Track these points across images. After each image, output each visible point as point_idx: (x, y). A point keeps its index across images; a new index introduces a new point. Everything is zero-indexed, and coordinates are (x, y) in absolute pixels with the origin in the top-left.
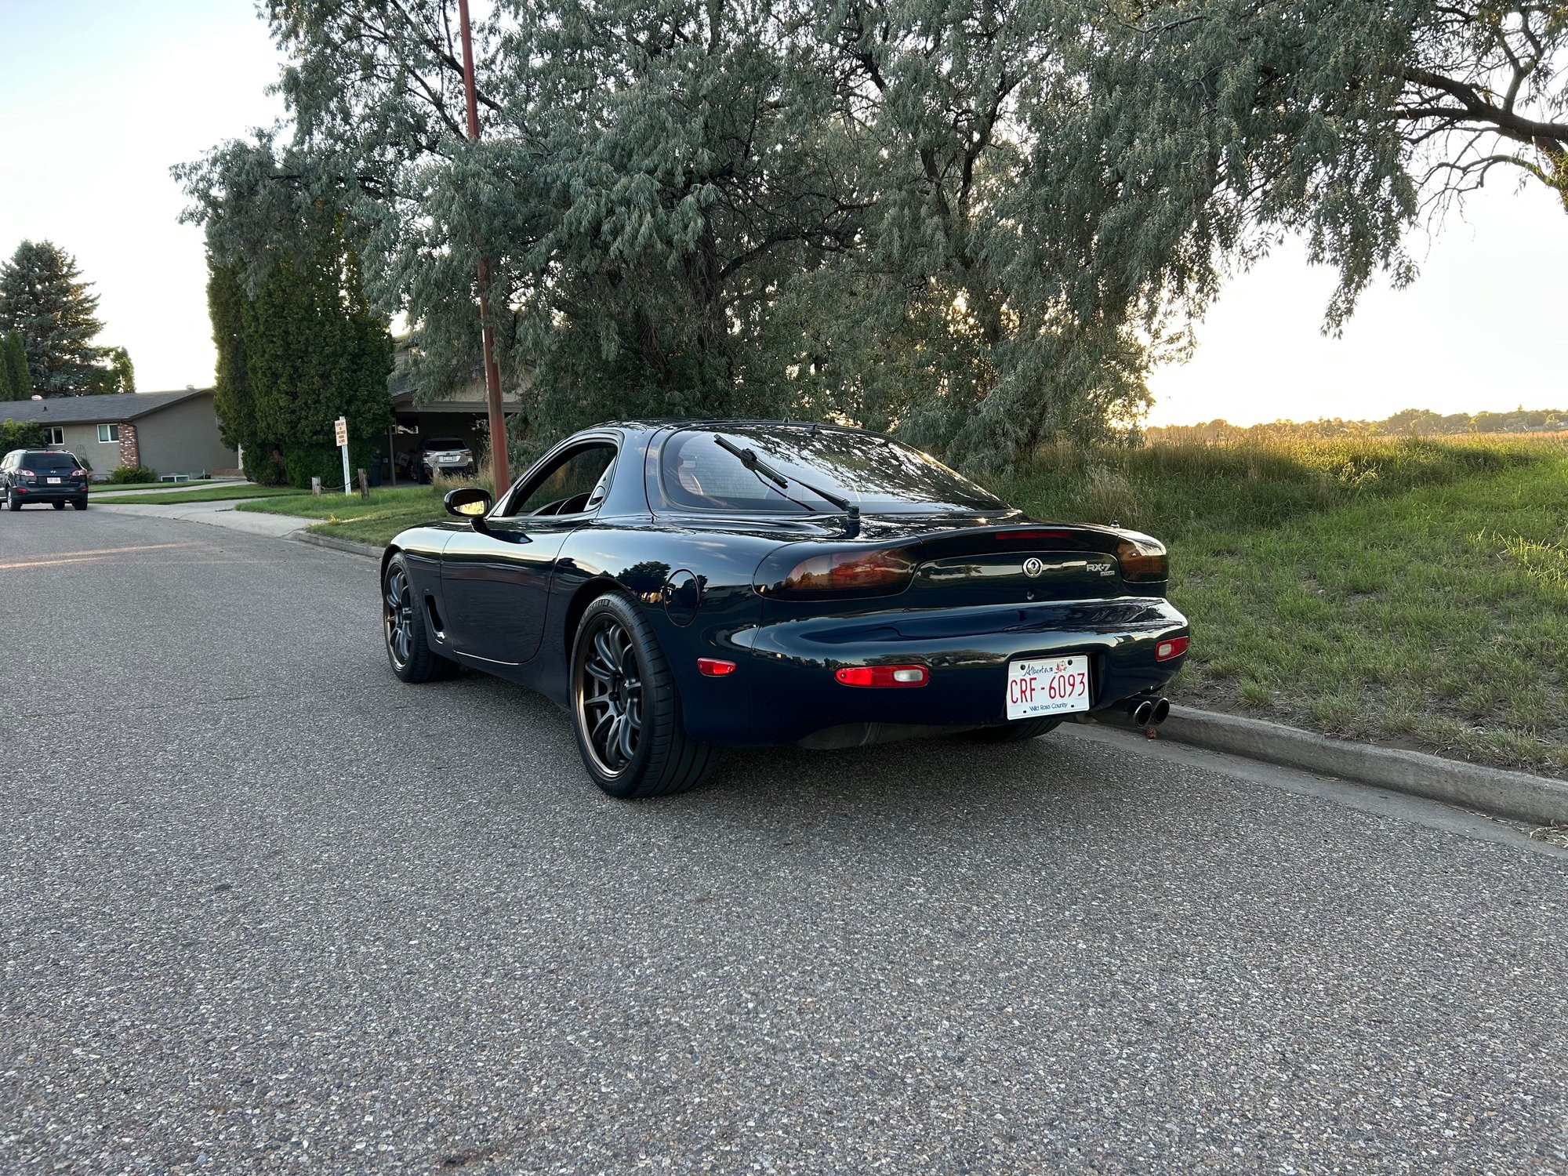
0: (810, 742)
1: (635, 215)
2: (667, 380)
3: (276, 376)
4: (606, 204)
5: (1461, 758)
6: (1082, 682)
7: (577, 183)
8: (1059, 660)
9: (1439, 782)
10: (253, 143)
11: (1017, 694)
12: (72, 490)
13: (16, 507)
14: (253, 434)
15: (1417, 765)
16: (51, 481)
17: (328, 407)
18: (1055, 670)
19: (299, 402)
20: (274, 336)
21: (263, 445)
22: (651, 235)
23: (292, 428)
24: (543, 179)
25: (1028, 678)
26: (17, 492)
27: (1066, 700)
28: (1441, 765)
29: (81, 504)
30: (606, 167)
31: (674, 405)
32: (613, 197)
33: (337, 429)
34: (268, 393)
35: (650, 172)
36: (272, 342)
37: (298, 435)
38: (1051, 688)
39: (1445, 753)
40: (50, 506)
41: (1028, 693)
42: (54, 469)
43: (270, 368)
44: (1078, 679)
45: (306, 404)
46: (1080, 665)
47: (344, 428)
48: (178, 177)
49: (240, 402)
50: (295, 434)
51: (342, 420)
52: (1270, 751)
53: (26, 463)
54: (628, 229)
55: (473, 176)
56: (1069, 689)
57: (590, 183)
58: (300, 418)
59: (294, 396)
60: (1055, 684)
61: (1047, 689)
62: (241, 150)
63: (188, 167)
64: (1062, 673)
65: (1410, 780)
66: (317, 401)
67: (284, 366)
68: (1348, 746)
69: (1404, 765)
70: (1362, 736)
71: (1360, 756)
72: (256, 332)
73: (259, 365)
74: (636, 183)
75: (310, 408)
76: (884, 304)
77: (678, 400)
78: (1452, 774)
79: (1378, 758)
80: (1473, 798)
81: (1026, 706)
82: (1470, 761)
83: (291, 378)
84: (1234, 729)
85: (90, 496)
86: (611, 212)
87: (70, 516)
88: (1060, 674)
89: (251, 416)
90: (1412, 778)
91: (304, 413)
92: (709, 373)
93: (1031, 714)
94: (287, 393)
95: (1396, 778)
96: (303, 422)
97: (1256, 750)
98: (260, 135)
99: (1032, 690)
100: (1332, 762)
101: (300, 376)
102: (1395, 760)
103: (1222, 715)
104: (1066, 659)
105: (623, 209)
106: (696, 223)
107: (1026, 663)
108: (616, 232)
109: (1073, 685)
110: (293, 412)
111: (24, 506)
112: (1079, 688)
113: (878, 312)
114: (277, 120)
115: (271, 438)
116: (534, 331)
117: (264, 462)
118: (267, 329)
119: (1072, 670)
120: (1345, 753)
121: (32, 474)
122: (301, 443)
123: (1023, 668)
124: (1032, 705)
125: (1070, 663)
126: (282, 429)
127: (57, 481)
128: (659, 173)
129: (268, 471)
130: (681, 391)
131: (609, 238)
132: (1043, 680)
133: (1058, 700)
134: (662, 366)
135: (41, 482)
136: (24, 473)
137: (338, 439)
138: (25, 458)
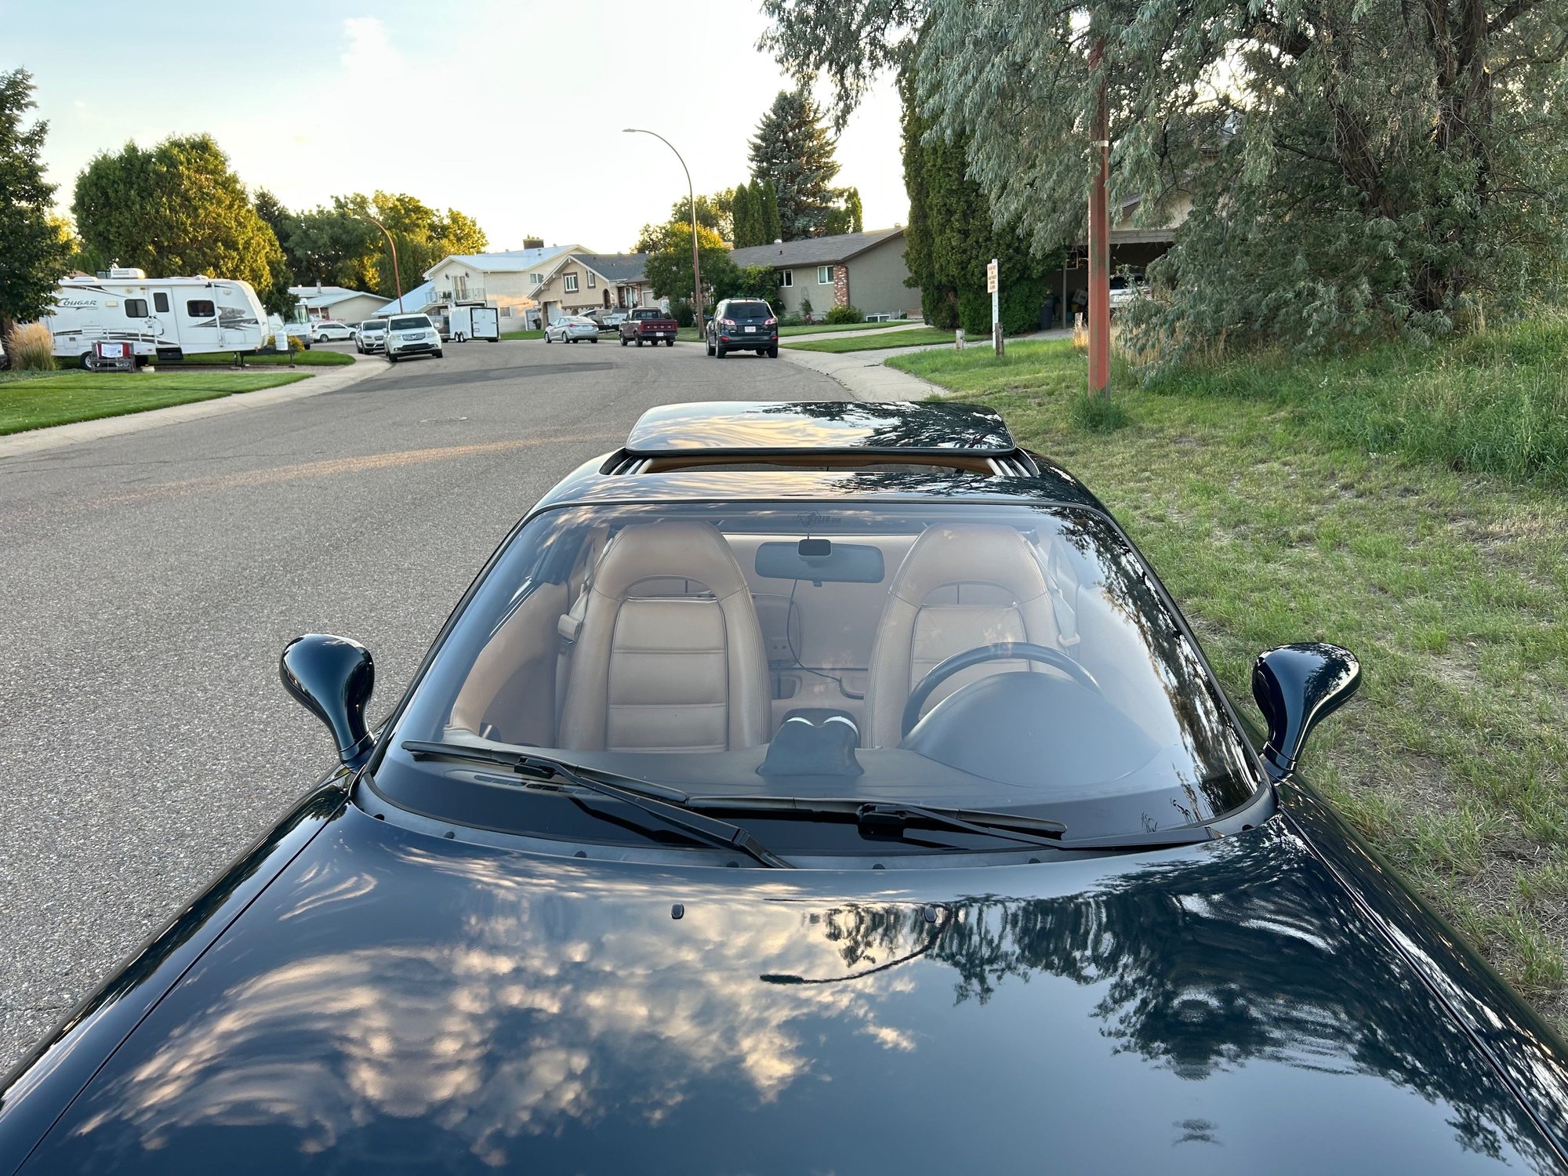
2: (1374, 203)
3: (950, 212)
12: (766, 338)
13: (722, 356)
14: (931, 275)
16: (748, 330)
17: (999, 244)
19: (971, 241)
20: (950, 169)
21: (939, 288)
23: (963, 269)
26: (722, 341)
29: (768, 349)
31: (1381, 238)
33: (989, 274)
34: (942, 232)
36: (949, 175)
37: (968, 277)
40: (754, 352)
42: (751, 317)
43: (945, 205)
45: (977, 242)
47: (995, 272)
49: (922, 241)
50: (965, 275)
51: (995, 262)
53: (731, 312)
58: (971, 258)
59: (966, 234)
66: (988, 239)
67: (958, 202)
72: (934, 165)
73: (935, 202)
75: (980, 247)
77: (1385, 230)
83: (964, 214)
85: (781, 341)
87: (767, 363)
89: (929, 255)
91: (974, 252)
94: (959, 231)
96: (973, 263)
101: (974, 211)
110: (965, 252)
111: (728, 353)
115: (944, 280)
117: (940, 305)
118: (945, 162)
121: (733, 323)
122: (970, 285)
126: (953, 270)
127: (752, 329)
129: (944, 314)
130: (1394, 215)
134: (1370, 181)
135: (739, 331)
136: (727, 322)
137: (990, 285)
138: (730, 307)
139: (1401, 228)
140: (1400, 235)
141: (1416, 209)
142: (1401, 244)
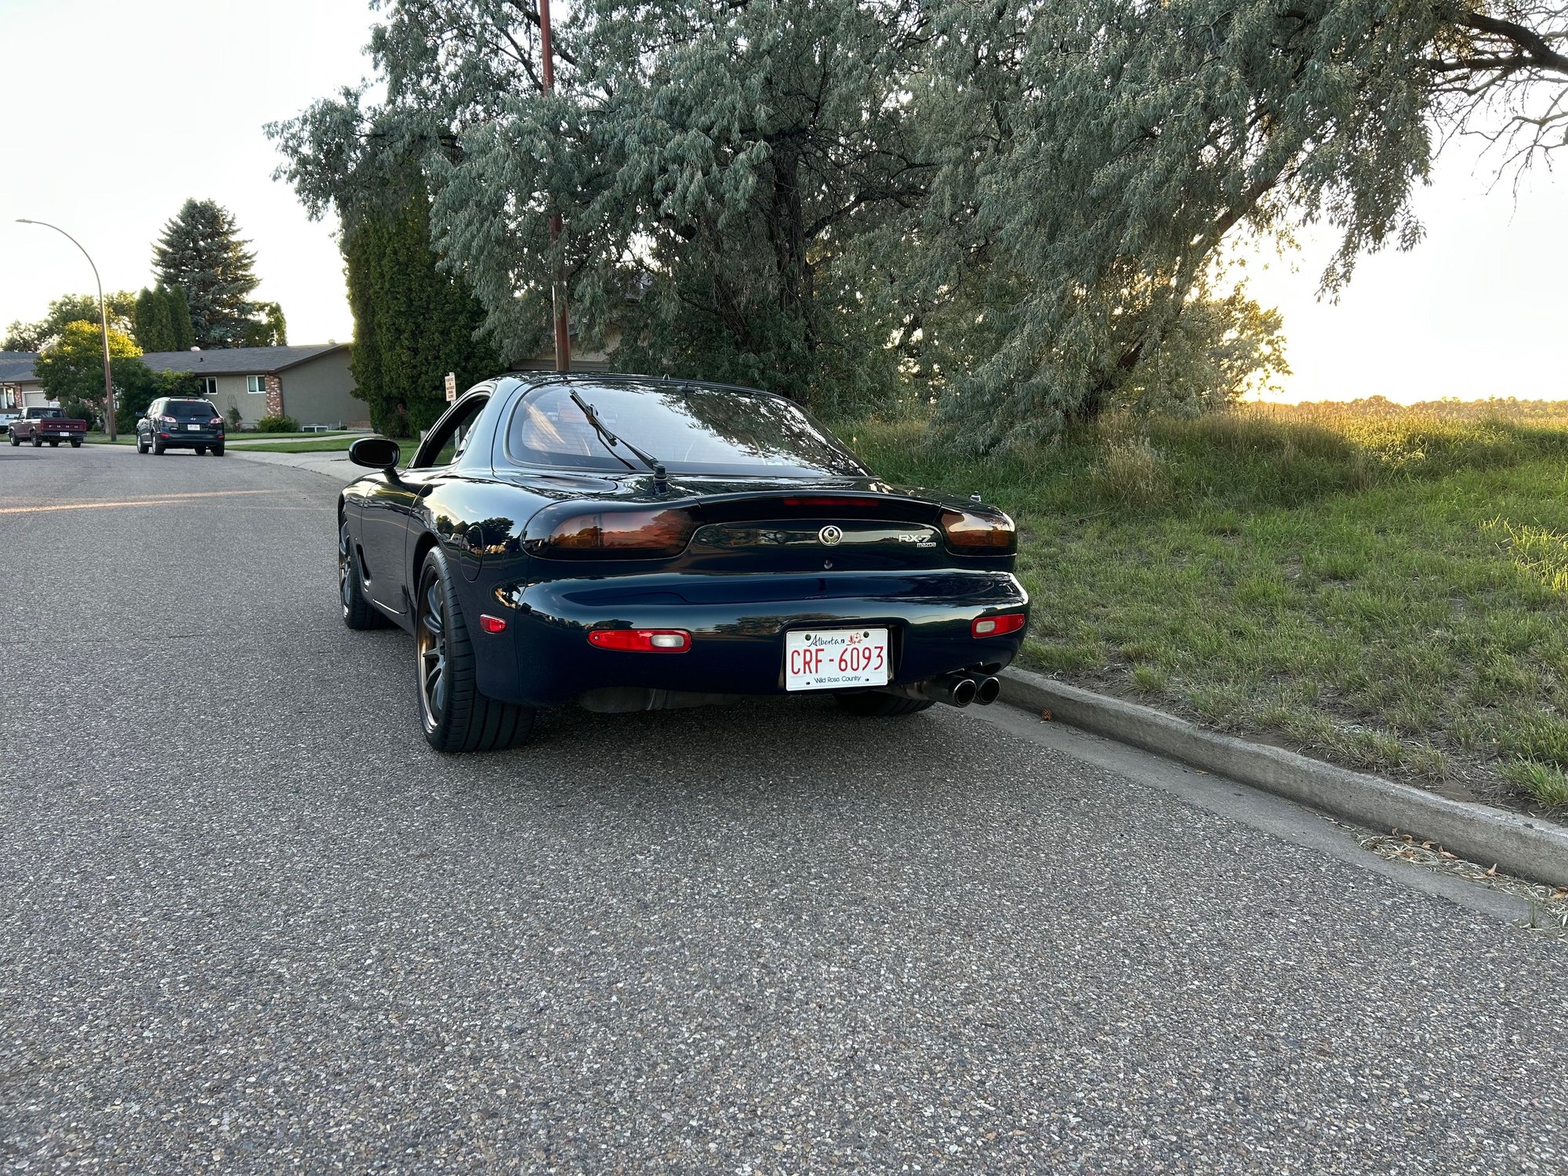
0: (590, 704)
1: (687, 174)
2: (744, 343)
3: (399, 332)
4: (659, 161)
5: (1320, 756)
6: (879, 656)
7: (632, 141)
8: (853, 633)
9: (1295, 781)
10: (341, 101)
11: (799, 663)
12: (211, 436)
13: (160, 452)
14: (380, 387)
15: (1277, 762)
16: (191, 428)
17: (447, 363)
18: (847, 642)
19: (420, 357)
20: (398, 293)
21: (389, 399)
22: (703, 194)
23: (413, 382)
24: (600, 137)
25: (813, 649)
26: (161, 437)
27: (859, 673)
28: (1299, 763)
29: (218, 450)
30: (661, 124)
31: (750, 367)
32: (666, 154)
33: (447, 385)
34: (391, 348)
35: (707, 130)
36: (397, 298)
37: (419, 389)
38: (841, 660)
39: (1309, 751)
40: (193, 451)
41: (813, 665)
42: (195, 416)
43: (394, 324)
44: (875, 653)
45: (426, 359)
46: (879, 638)
47: (453, 383)
48: (271, 135)
49: (369, 356)
50: (415, 388)
51: (452, 375)
52: (1149, 739)
53: (170, 410)
54: (679, 187)
55: (530, 133)
56: (863, 662)
57: (645, 141)
58: (421, 374)
59: (415, 351)
60: (847, 657)
61: (837, 661)
62: (330, 108)
63: (280, 126)
64: (856, 645)
65: (1270, 777)
66: (436, 358)
67: (407, 323)
68: (1218, 739)
69: (1265, 762)
70: (1234, 729)
71: (1226, 749)
72: (382, 288)
73: (383, 320)
74: (692, 139)
75: (429, 364)
76: (938, 266)
77: (751, 362)
78: (1307, 774)
79: (1243, 753)
80: (1326, 800)
81: (809, 677)
82: (1328, 761)
83: (413, 333)
84: (1118, 715)
85: (227, 444)
86: (664, 170)
87: (209, 462)
88: (853, 646)
89: (378, 370)
90: (1272, 775)
91: (424, 368)
92: (787, 335)
93: (814, 686)
94: (409, 349)
95: (1258, 775)
96: (423, 378)
97: (1137, 738)
98: (348, 93)
99: (818, 661)
100: (1203, 755)
101: (422, 332)
102: (1258, 756)
103: (1112, 700)
104: (862, 632)
105: (676, 166)
106: (747, 181)
107: (812, 634)
108: (668, 189)
109: (869, 659)
110: (415, 367)
111: (167, 451)
112: (875, 661)
113: (932, 274)
114: (364, 79)
115: (395, 391)
116: (593, 289)
117: (389, 415)
118: (392, 286)
119: (866, 642)
120: (1213, 745)
121: (174, 421)
122: (421, 398)
123: (808, 638)
124: (818, 676)
125: (866, 635)
126: (404, 383)
127: (197, 428)
128: (715, 131)
129: (393, 425)
130: (757, 352)
131: (661, 196)
132: (832, 652)
133: (849, 673)
134: (740, 328)
135: (181, 429)
136: (167, 419)
137: (448, 395)
138: (169, 405)
139: (762, 361)
140: (761, 366)
141: (770, 349)
142: (762, 372)
